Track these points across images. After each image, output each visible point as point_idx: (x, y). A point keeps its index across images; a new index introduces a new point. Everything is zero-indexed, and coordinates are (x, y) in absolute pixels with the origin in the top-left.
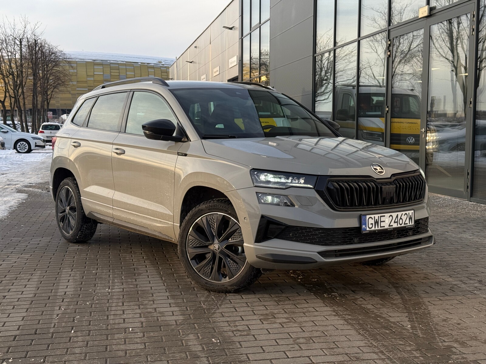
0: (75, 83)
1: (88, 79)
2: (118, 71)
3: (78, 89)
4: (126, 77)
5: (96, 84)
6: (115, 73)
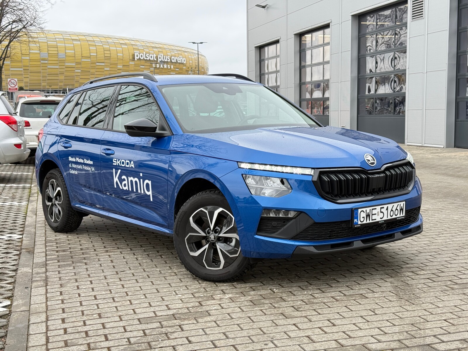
0: (9, 62)
1: (24, 58)
2: (56, 49)
3: (12, 69)
4: (66, 56)
5: (31, 63)
6: (53, 51)
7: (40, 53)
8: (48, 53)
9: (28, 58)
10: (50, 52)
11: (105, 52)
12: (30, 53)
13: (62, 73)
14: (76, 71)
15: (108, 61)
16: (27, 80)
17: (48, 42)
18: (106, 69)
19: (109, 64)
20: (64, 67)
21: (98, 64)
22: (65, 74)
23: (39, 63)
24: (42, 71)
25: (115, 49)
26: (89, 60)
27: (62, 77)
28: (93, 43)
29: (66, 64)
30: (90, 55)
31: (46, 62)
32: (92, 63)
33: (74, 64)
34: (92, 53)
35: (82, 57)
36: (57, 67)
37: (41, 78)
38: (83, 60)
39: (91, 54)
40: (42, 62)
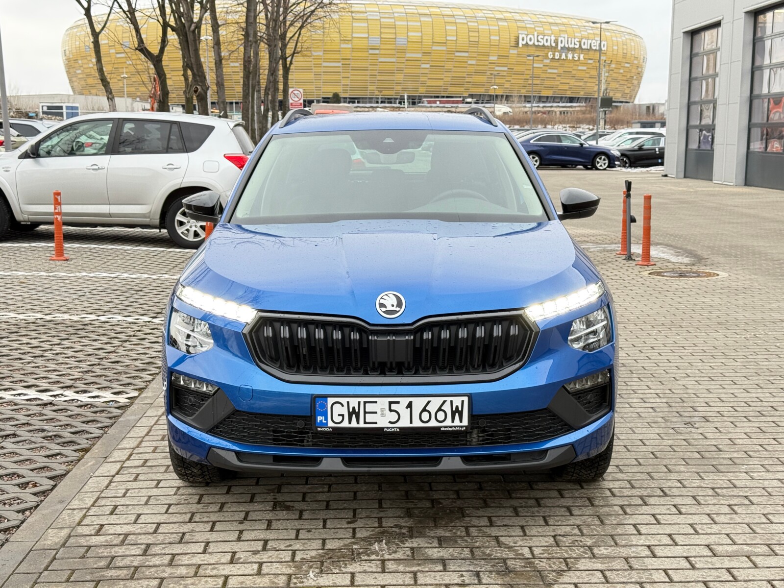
0: (321, 53)
1: (343, 46)
2: (393, 31)
3: (325, 64)
4: (408, 42)
5: (355, 54)
6: (388, 34)
7: (368, 38)
8: (381, 38)
9: (349, 46)
10: (383, 36)
11: (471, 34)
12: (352, 37)
13: (400, 70)
14: (423, 66)
15: (475, 49)
16: (347, 82)
17: (382, 20)
18: (470, 62)
19: (475, 55)
20: (403, 60)
21: (457, 54)
22: (406, 71)
23: (366, 54)
24: (370, 67)
25: (488, 27)
26: (444, 48)
27: (400, 77)
28: (452, 20)
29: (408, 55)
30: (447, 40)
31: (377, 52)
32: (449, 52)
33: (420, 55)
34: (450, 35)
35: (433, 42)
36: (394, 60)
37: (368, 78)
38: (434, 48)
39: (448, 38)
40: (371, 52)
